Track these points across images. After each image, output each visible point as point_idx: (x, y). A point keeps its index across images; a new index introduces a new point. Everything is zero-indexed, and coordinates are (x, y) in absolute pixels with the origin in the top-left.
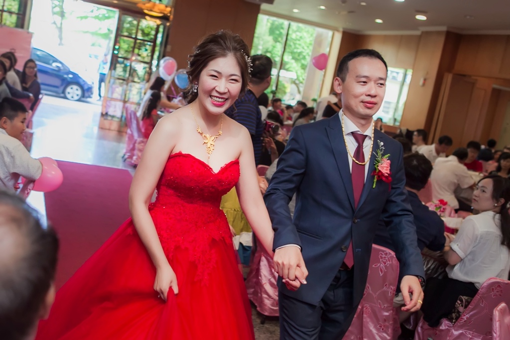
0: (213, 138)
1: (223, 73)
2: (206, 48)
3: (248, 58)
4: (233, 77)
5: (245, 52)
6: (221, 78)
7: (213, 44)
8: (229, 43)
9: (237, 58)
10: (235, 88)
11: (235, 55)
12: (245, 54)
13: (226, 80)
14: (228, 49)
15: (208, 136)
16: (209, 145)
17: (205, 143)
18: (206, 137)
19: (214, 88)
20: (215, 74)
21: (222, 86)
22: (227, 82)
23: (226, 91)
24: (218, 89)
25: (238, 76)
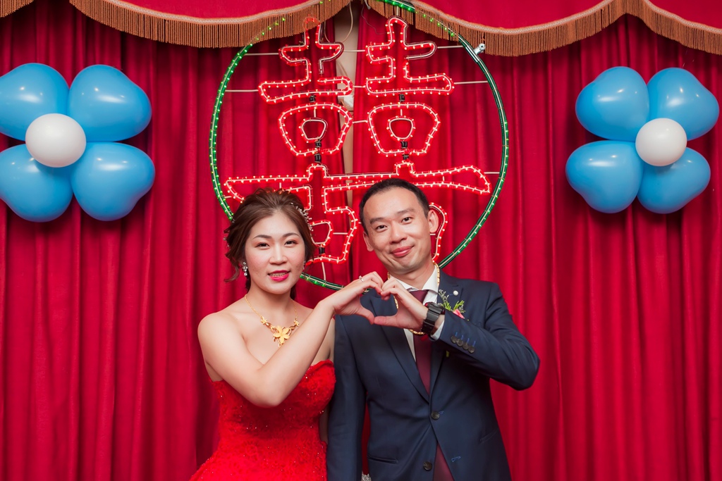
0: (286, 330)
1: (273, 237)
3: (303, 211)
4: (289, 238)
5: (297, 205)
6: (273, 243)
8: (271, 198)
9: (288, 214)
10: (296, 253)
11: (284, 210)
12: (297, 207)
13: (281, 244)
14: (272, 206)
15: (279, 328)
16: (282, 340)
17: (276, 338)
18: (276, 329)
19: (268, 261)
20: (263, 240)
21: (278, 252)
22: (283, 248)
23: (285, 260)
24: (273, 261)
25: (295, 234)
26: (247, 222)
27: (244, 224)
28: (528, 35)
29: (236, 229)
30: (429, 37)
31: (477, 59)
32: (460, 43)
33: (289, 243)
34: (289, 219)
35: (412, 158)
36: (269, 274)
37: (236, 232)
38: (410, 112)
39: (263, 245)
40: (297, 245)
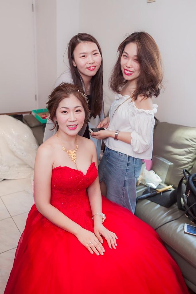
0: (74, 152)
1: (70, 108)
2: (55, 95)
3: (84, 94)
4: (77, 109)
5: (81, 91)
6: (70, 111)
7: (59, 91)
8: (68, 88)
9: (77, 97)
10: (81, 116)
11: (75, 94)
14: (69, 92)
15: (70, 151)
16: (72, 157)
17: (70, 156)
19: (67, 120)
20: (64, 110)
21: (72, 116)
22: (74, 113)
23: (75, 120)
24: (69, 120)
25: (80, 107)
29: (51, 103)
33: (77, 111)
34: (77, 99)
36: (67, 126)
39: (65, 112)
40: (81, 112)
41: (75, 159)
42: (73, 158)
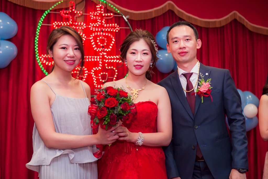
0: (137, 90)
1: (138, 50)
3: (153, 41)
4: (145, 52)
6: (138, 53)
10: (147, 59)
11: (145, 39)
12: (151, 39)
14: (140, 37)
17: (132, 93)
18: (132, 90)
20: (134, 51)
21: (139, 57)
22: (142, 55)
23: (141, 60)
24: (136, 60)
25: (148, 50)
26: (128, 43)
27: (127, 44)
28: (141, 14)
30: (111, 12)
31: (127, 20)
32: (121, 15)
33: (144, 54)
34: (146, 43)
35: (106, 52)
36: (134, 66)
37: (124, 46)
38: (105, 36)
39: (134, 53)
40: (148, 55)
41: (136, 97)
42: (134, 95)
